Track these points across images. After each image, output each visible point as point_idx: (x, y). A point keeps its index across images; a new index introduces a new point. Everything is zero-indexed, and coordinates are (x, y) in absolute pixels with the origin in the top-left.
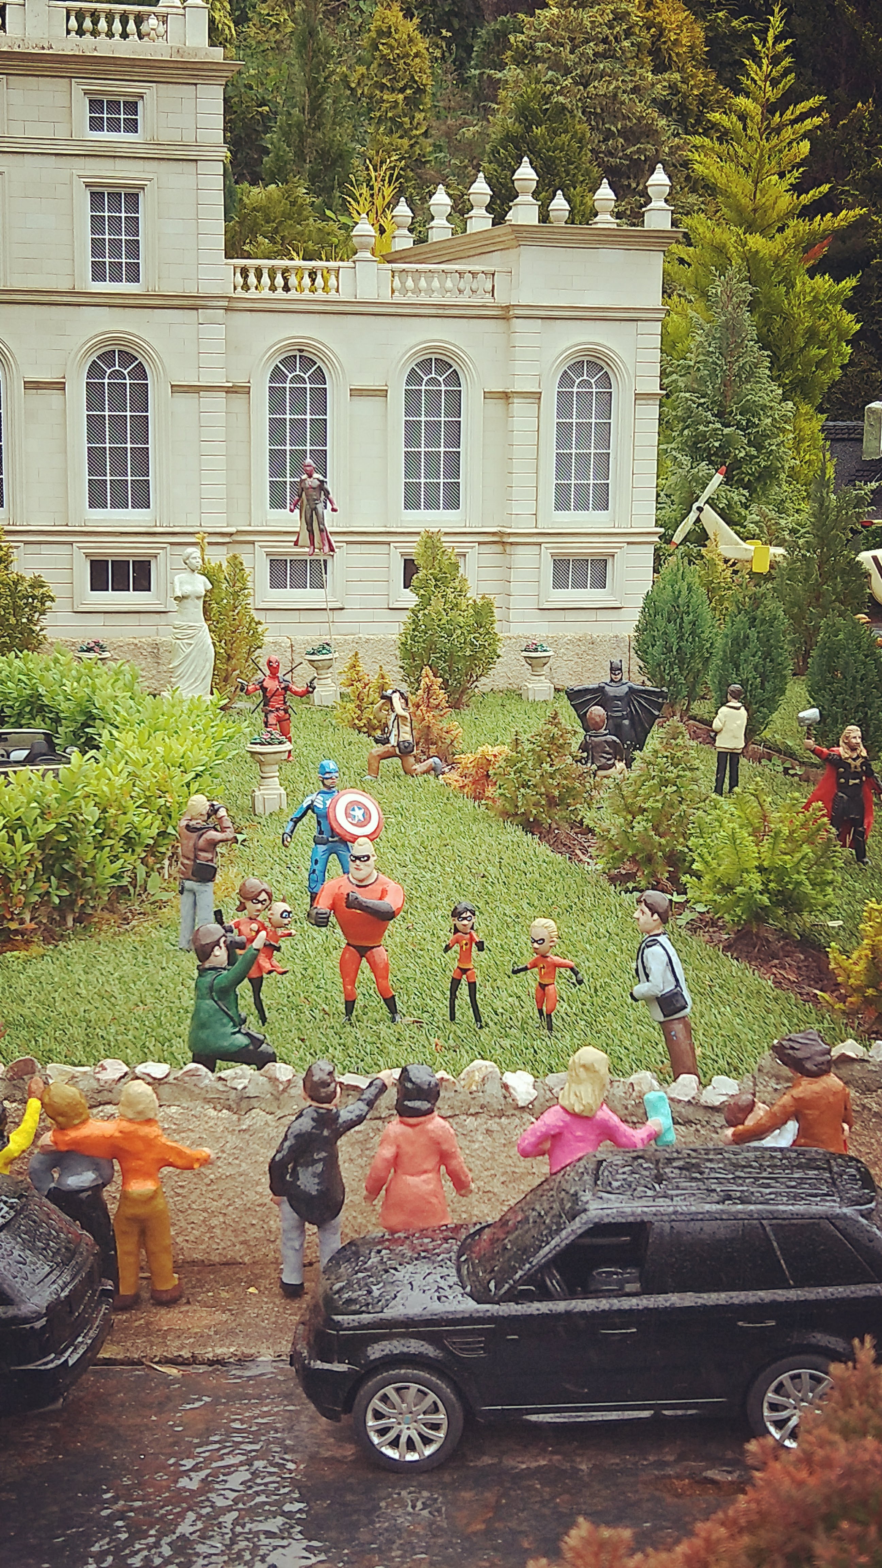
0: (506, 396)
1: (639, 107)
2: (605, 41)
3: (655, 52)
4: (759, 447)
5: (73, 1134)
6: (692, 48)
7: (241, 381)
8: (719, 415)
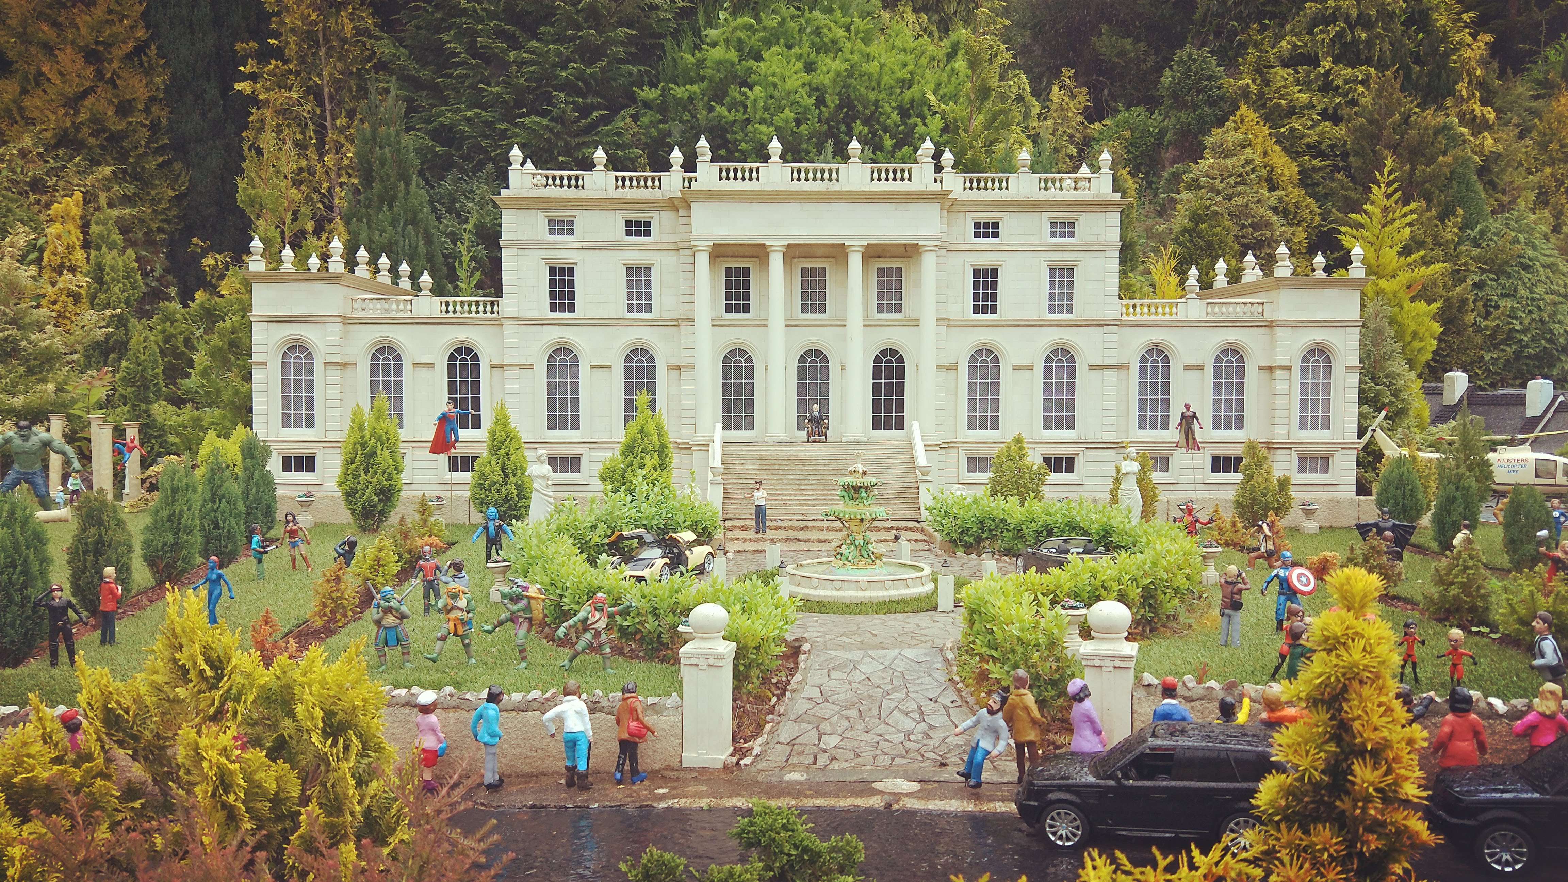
0: (1271, 369)
1: (1262, 211)
2: (1240, 175)
3: (1269, 180)
4: (1396, 397)
5: (1279, 714)
6: (1291, 177)
7: (1124, 362)
8: (1372, 379)
